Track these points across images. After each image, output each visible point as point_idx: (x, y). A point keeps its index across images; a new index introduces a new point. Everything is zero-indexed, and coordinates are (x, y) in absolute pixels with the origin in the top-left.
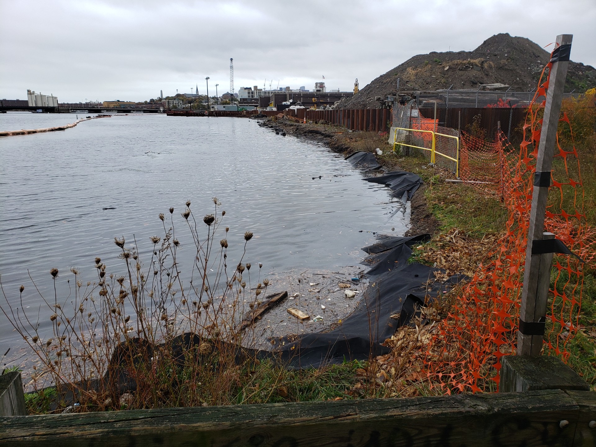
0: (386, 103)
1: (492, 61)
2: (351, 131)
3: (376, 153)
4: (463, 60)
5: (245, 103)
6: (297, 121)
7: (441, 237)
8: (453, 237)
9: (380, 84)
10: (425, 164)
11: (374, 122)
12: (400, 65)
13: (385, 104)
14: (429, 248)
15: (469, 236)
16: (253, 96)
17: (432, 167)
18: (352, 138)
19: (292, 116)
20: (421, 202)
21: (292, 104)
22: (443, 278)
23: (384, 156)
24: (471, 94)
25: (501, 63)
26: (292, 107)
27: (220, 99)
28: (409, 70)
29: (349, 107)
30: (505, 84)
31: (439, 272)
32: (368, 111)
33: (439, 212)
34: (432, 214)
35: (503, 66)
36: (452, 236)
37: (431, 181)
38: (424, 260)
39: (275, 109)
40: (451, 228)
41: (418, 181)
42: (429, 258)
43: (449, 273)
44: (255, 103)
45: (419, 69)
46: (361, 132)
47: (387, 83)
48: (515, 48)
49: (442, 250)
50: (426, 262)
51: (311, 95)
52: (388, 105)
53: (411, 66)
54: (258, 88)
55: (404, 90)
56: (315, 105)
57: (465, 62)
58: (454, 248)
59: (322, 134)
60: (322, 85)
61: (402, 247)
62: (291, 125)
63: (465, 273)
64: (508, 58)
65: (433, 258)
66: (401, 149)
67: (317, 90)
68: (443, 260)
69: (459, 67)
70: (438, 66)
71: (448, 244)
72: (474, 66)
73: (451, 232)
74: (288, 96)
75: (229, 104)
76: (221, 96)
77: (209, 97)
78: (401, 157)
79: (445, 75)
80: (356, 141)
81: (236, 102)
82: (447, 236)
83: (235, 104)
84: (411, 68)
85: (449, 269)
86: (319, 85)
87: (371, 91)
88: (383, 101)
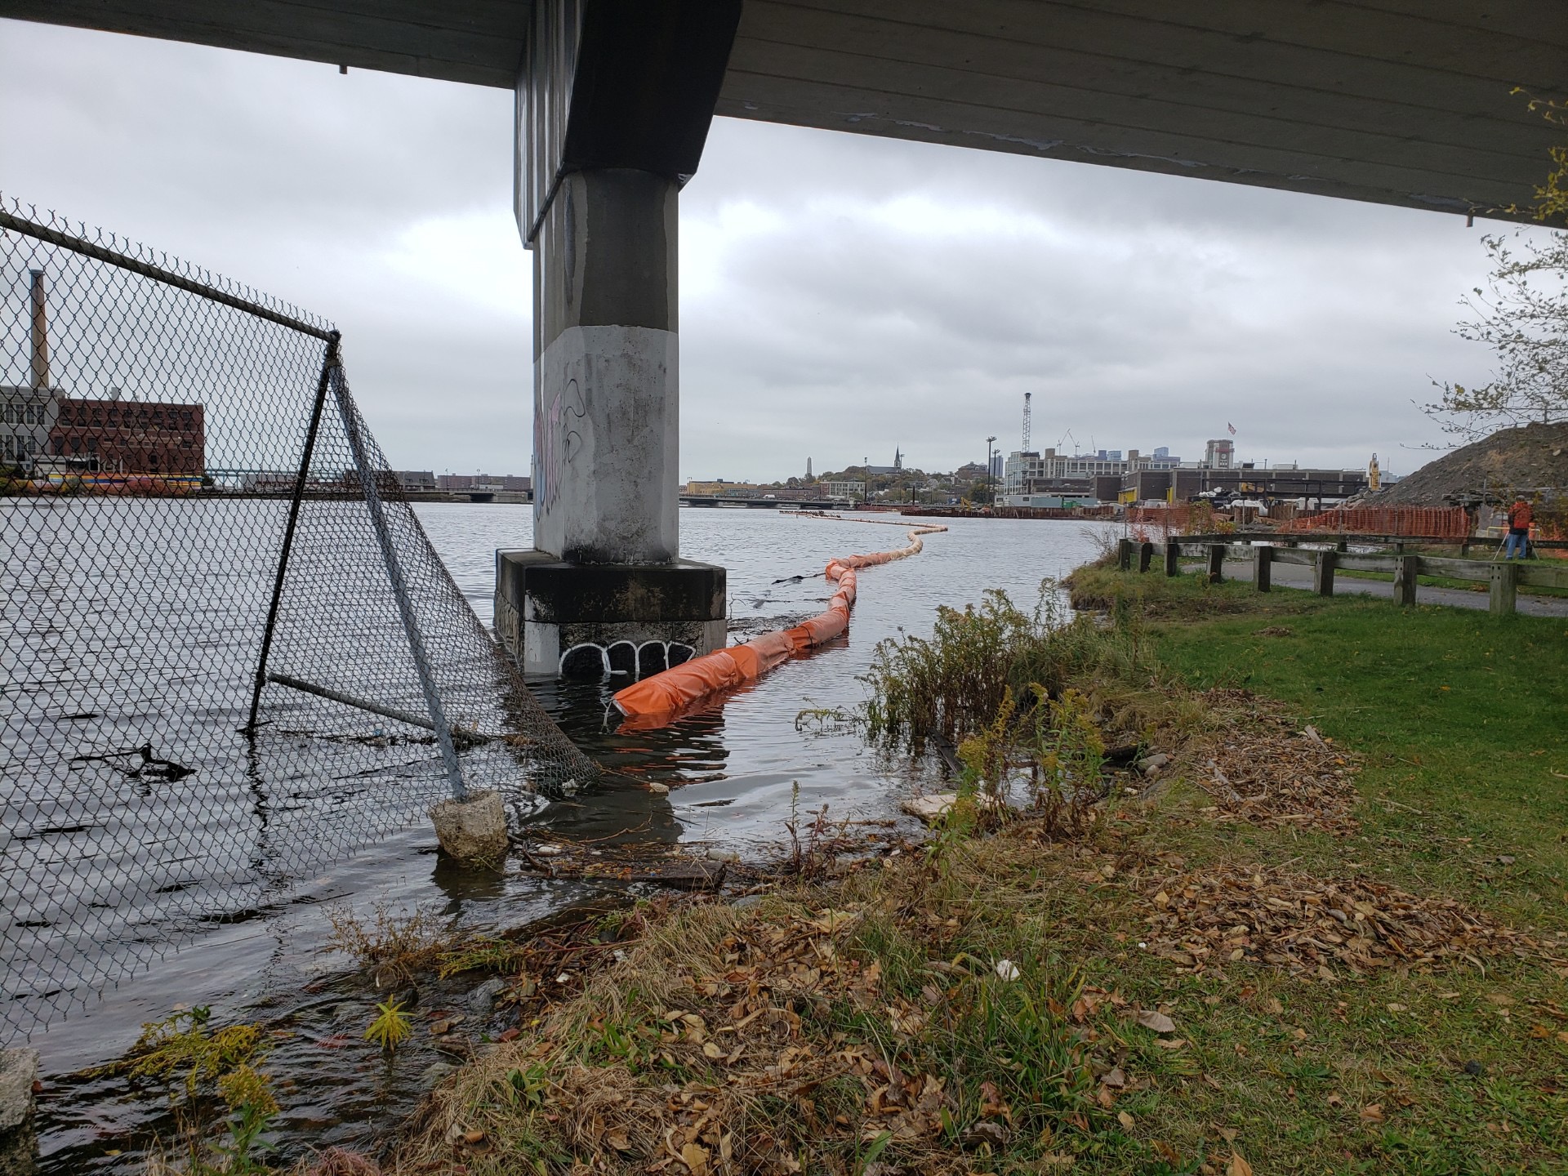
16: (1041, 473)
27: (954, 479)
28: (1492, 453)
45: (1510, 454)
53: (1495, 448)
54: (1057, 453)
60: (1224, 447)
74: (1175, 476)
76: (957, 470)
79: (1554, 462)
84: (1495, 451)
86: (1217, 446)
88: (1454, 500)
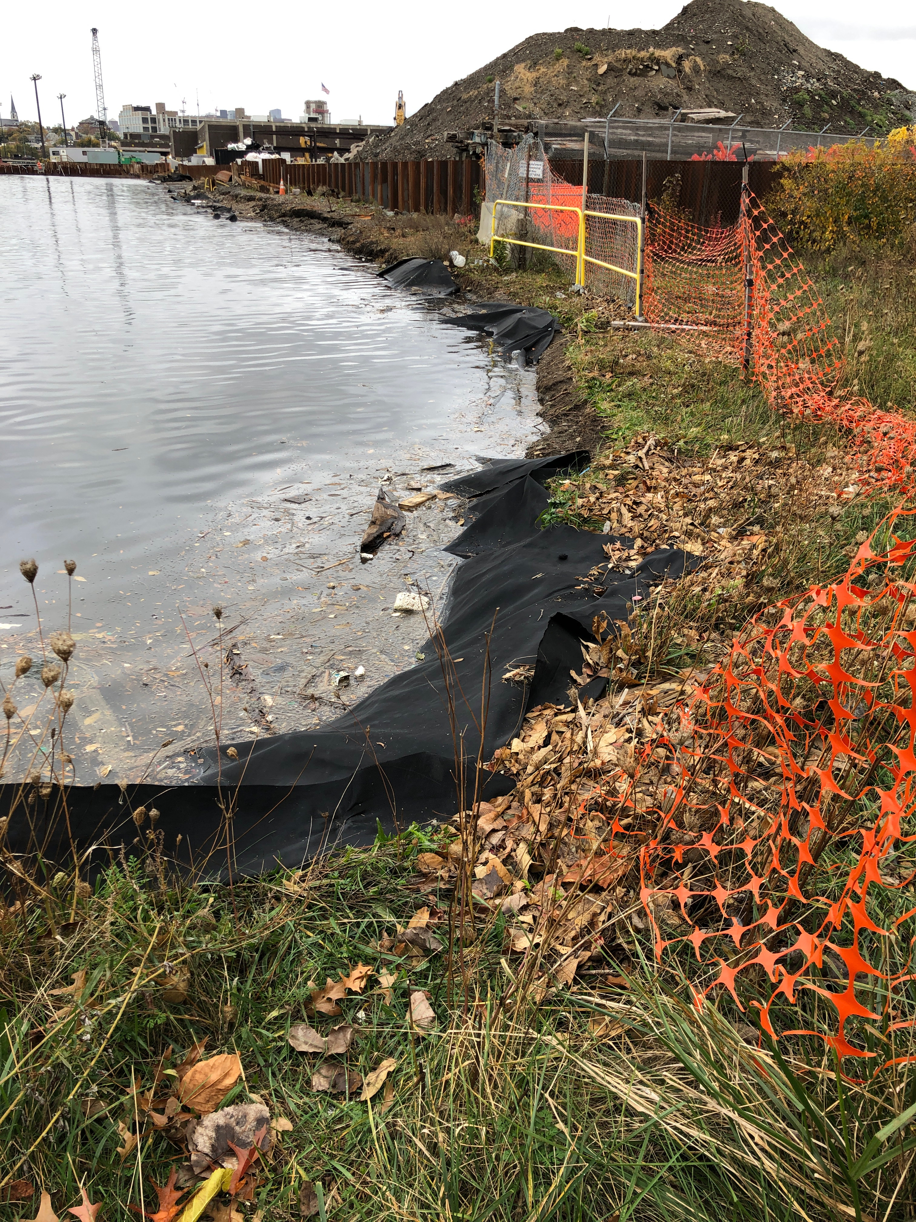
0: (470, 148)
1: (700, 55)
2: (391, 214)
3: (451, 261)
4: (639, 51)
5: (136, 145)
6: (263, 189)
7: (616, 458)
8: (643, 456)
9: (455, 102)
10: (564, 288)
11: (444, 192)
12: (498, 59)
13: (467, 150)
14: (588, 486)
15: (679, 450)
16: (154, 129)
17: (580, 295)
18: (393, 229)
19: (252, 176)
20: (560, 375)
21: (251, 148)
22: (628, 559)
23: (470, 270)
24: (657, 132)
25: (718, 62)
26: (251, 157)
27: (73, 133)
28: (520, 68)
29: (383, 156)
30: (727, 111)
31: (618, 545)
32: (430, 165)
33: (604, 396)
34: (586, 402)
35: (724, 69)
36: (641, 453)
37: (580, 325)
38: (580, 515)
39: (210, 161)
40: (636, 433)
41: (550, 325)
42: (591, 510)
43: (642, 547)
44: (161, 146)
45: (543, 70)
46: (415, 215)
47: (470, 100)
48: (747, 28)
49: (621, 489)
50: (585, 521)
51: (296, 131)
52: (474, 152)
53: (523, 61)
54: (168, 109)
55: (509, 118)
56: (307, 155)
57: (643, 54)
58: (648, 482)
59: (325, 220)
60: (320, 107)
61: (522, 484)
62: (251, 199)
63: (681, 546)
64: (734, 50)
65: (603, 509)
66: (508, 253)
67: (310, 119)
68: (627, 515)
69: (630, 66)
70: (584, 63)
71: (632, 473)
72: (663, 67)
73: (636, 443)
74: (241, 129)
75: (96, 145)
76: (76, 125)
77: (45, 125)
78: (507, 271)
79: (598, 85)
80: (404, 236)
81: (113, 143)
82: (628, 453)
83: (110, 146)
84: (523, 65)
85: (641, 536)
86: (313, 106)
87: (434, 120)
88: (461, 142)
